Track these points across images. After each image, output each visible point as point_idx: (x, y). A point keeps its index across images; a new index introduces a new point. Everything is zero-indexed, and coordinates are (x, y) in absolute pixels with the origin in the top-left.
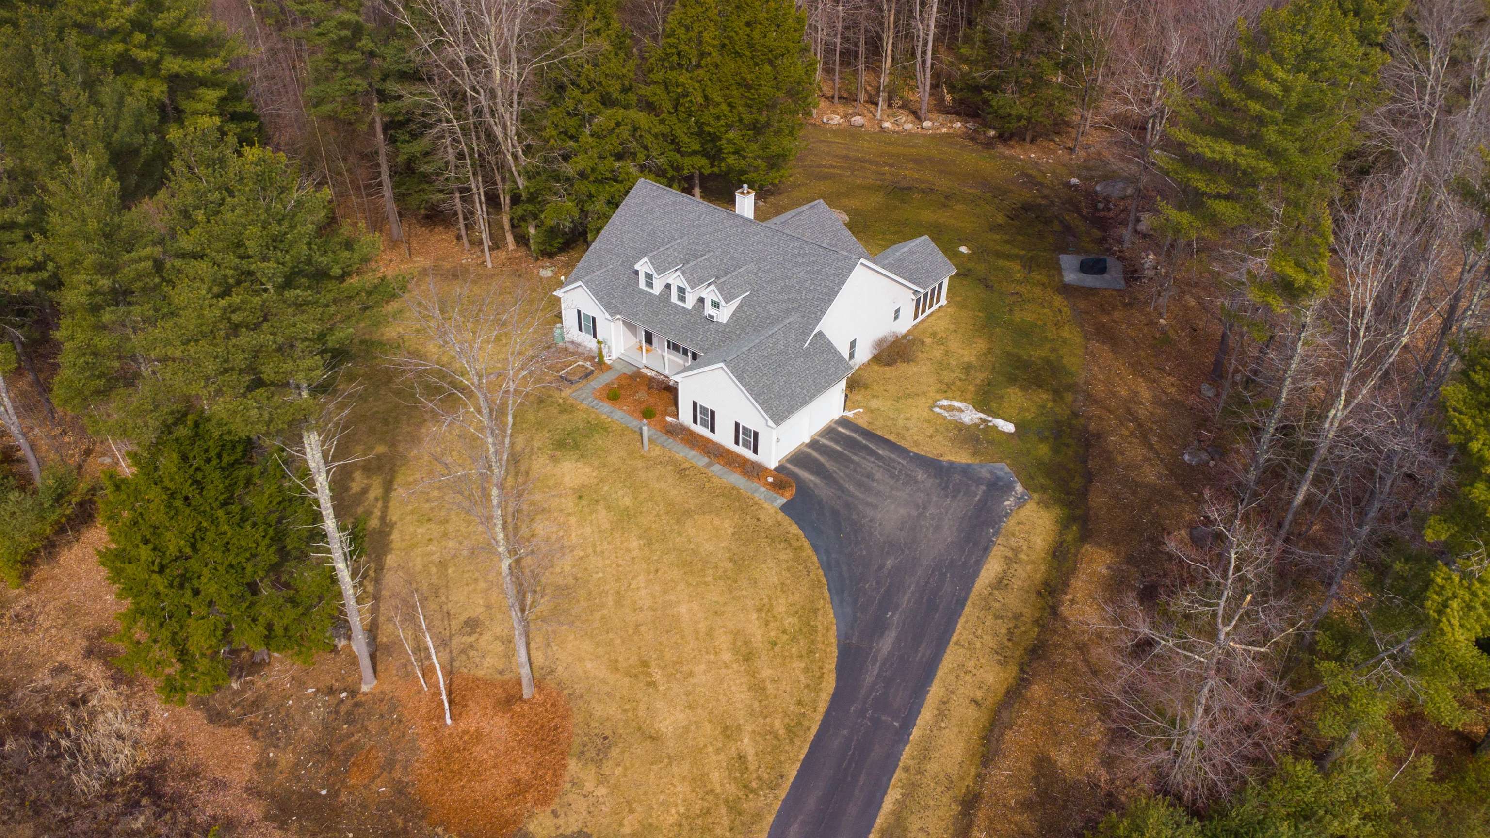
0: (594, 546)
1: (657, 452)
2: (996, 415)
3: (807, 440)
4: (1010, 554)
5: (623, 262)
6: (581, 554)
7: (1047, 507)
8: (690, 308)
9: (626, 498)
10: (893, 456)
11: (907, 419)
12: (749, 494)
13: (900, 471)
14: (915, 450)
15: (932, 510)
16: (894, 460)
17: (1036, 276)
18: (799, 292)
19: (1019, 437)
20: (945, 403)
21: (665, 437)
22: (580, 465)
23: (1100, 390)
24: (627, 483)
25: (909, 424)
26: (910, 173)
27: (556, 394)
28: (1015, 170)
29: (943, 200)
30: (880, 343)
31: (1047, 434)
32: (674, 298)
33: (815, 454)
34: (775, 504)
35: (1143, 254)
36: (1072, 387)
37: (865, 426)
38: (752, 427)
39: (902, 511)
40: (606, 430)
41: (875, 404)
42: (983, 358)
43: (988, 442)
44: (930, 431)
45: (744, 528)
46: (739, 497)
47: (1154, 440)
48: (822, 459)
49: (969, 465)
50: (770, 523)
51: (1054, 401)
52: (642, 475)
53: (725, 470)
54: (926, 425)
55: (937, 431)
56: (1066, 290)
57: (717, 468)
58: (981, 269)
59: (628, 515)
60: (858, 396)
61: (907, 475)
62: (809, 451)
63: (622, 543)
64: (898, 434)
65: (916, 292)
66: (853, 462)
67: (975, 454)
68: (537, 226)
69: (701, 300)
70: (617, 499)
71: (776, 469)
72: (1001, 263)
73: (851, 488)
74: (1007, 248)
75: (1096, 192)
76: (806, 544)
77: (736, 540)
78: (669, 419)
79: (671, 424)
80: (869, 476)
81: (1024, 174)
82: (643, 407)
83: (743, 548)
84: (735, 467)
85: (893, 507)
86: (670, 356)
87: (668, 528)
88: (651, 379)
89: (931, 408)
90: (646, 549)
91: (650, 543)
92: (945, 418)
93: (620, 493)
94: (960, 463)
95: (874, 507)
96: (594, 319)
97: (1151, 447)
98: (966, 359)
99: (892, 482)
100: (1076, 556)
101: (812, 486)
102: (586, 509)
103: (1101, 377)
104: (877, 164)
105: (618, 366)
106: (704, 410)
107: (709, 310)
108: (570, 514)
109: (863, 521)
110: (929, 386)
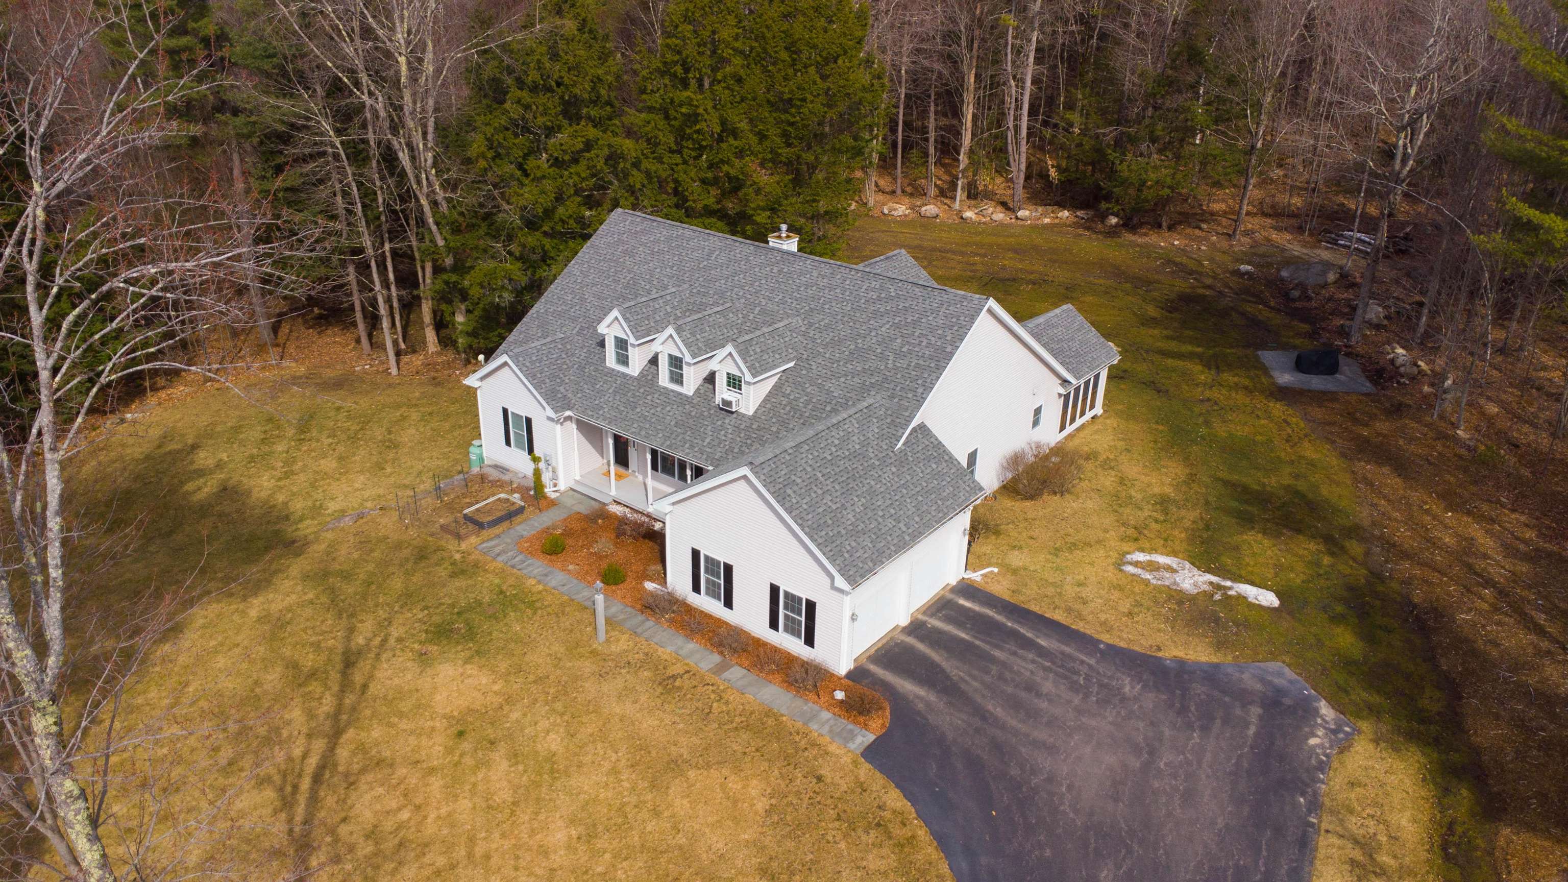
0: (472, 840)
1: (623, 643)
2: (1238, 578)
3: (904, 621)
4: (1357, 855)
5: (582, 329)
6: (441, 861)
7: (1396, 750)
8: (691, 393)
9: (552, 736)
10: (1068, 650)
11: (1080, 584)
12: (799, 725)
13: (1087, 678)
14: (1106, 638)
15: (1166, 758)
16: (1070, 657)
17: (1229, 377)
18: (883, 357)
19: (1290, 613)
20: (1141, 557)
21: (640, 618)
22: (470, 669)
23: (1403, 535)
24: (559, 706)
25: (1086, 592)
26: (1010, 262)
27: (451, 545)
28: (1156, 259)
29: (1063, 291)
30: (1015, 460)
31: (1340, 609)
32: (664, 379)
33: (921, 646)
34: (852, 746)
35: (1388, 348)
36: (1354, 531)
37: (1006, 596)
38: (804, 594)
39: (1110, 759)
40: (531, 605)
41: (1016, 559)
42: (1184, 488)
43: (1237, 624)
44: (1125, 605)
45: (791, 798)
46: (780, 732)
47: (1541, 618)
48: (935, 656)
49: (1216, 666)
50: (844, 788)
51: (1332, 554)
52: (591, 687)
53: (752, 677)
54: (1116, 595)
55: (1138, 604)
56: (1283, 394)
57: (736, 673)
58: (1142, 369)
59: (552, 771)
60: (985, 547)
61: (1102, 686)
62: (910, 640)
63: (533, 832)
64: (1069, 610)
65: (1065, 382)
66: (993, 660)
67: (1220, 645)
68: (468, 311)
69: (711, 379)
70: (534, 739)
71: (850, 675)
72: (1170, 362)
73: (999, 712)
74: (1173, 346)
75: (1282, 280)
76: (922, 833)
77: (775, 825)
78: (650, 586)
79: (652, 594)
80: (1030, 687)
81: (1169, 262)
82: (604, 565)
83: (790, 844)
84: (772, 672)
85: (1088, 750)
86: (655, 483)
87: (634, 799)
88: (622, 521)
89: (1119, 565)
90: (582, 848)
91: (590, 836)
92: (1147, 583)
93: (543, 724)
94: (1197, 663)
95: (1052, 750)
96: (529, 421)
97: (1540, 631)
98: (1156, 490)
99: (1077, 701)
100: (1491, 853)
101: (921, 706)
102: (468, 761)
103: (1397, 515)
104: (962, 254)
105: (568, 502)
106: (712, 564)
107: (723, 392)
108: (432, 771)
109: (1035, 781)
110: (1106, 531)
